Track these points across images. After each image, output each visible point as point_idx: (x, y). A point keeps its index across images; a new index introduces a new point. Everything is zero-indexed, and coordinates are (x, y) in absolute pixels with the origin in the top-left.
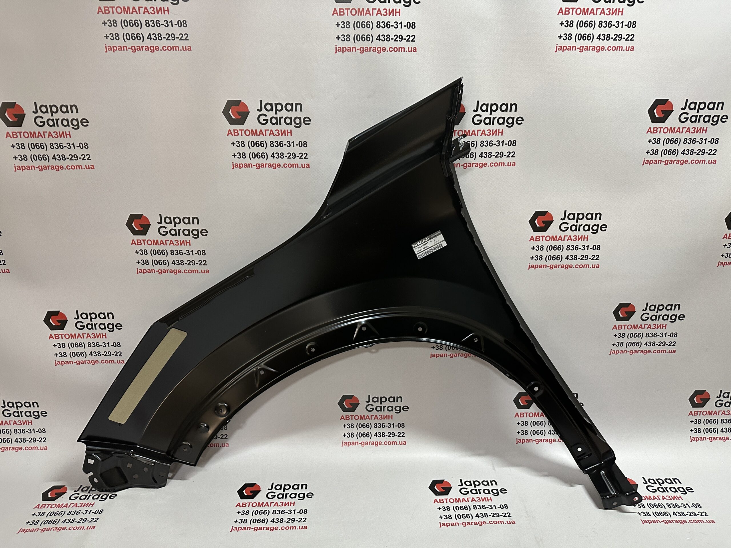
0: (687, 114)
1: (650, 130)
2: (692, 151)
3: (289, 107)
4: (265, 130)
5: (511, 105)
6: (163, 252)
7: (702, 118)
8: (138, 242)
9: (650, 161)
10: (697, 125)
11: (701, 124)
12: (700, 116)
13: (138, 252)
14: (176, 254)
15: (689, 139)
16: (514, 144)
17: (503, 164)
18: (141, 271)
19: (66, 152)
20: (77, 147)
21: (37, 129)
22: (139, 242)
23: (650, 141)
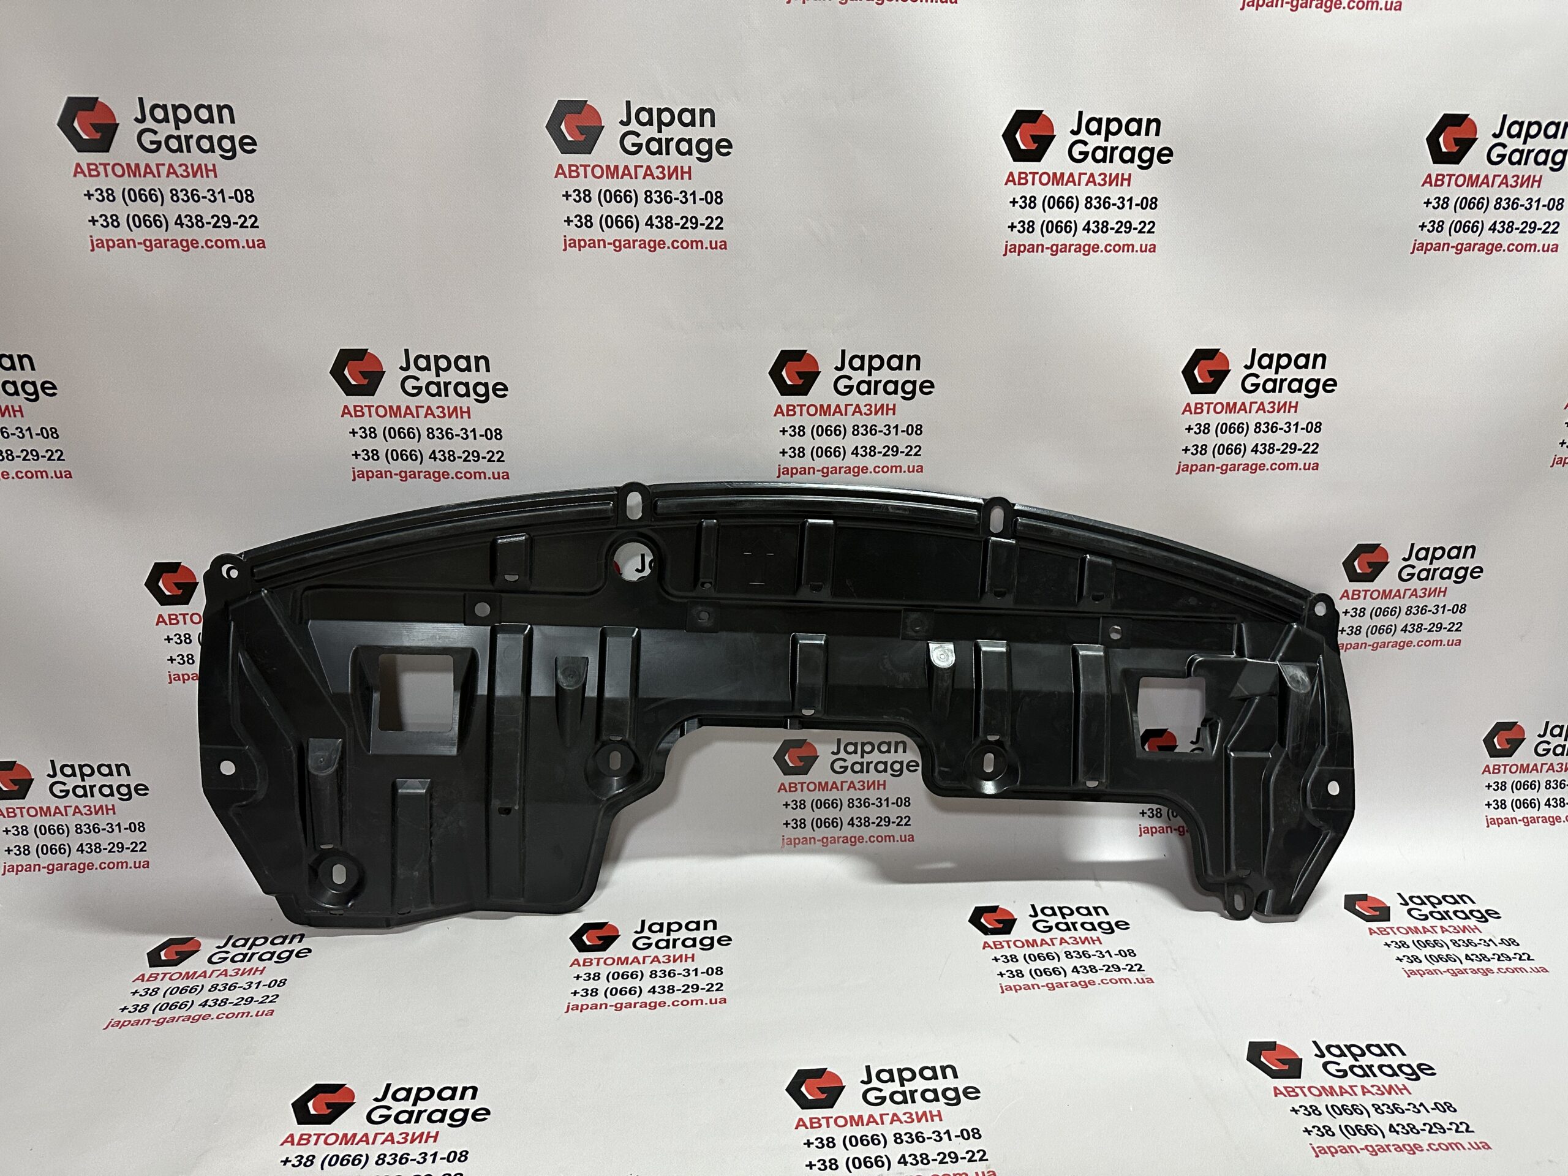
0: (1504, 146)
1: (1428, 180)
2: (1511, 224)
3: (687, 117)
4: (636, 167)
5: (1149, 122)
6: (410, 433)
7: (1532, 155)
8: (356, 411)
9: (1427, 244)
10: (1522, 170)
11: (1529, 169)
12: (1529, 152)
13: (357, 433)
14: (438, 437)
15: (1505, 200)
16: (1153, 206)
17: (1131, 247)
18: (362, 474)
19: (206, 210)
20: (230, 198)
21: (144, 158)
22: (358, 411)
23: (1428, 203)
